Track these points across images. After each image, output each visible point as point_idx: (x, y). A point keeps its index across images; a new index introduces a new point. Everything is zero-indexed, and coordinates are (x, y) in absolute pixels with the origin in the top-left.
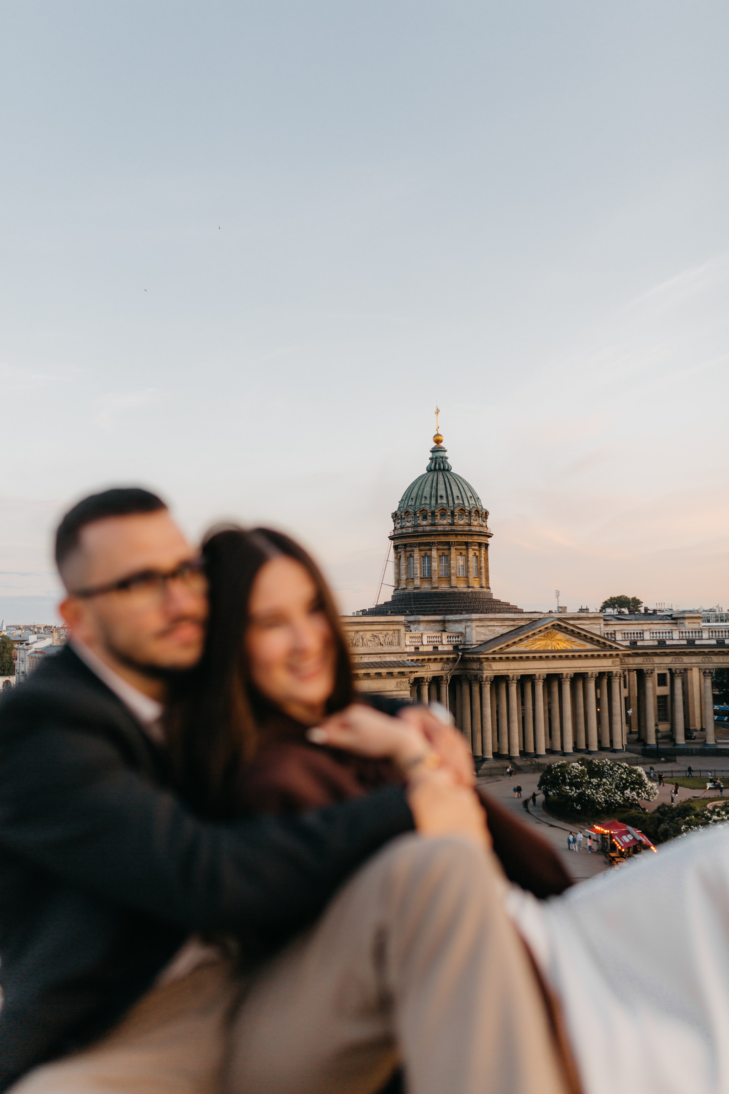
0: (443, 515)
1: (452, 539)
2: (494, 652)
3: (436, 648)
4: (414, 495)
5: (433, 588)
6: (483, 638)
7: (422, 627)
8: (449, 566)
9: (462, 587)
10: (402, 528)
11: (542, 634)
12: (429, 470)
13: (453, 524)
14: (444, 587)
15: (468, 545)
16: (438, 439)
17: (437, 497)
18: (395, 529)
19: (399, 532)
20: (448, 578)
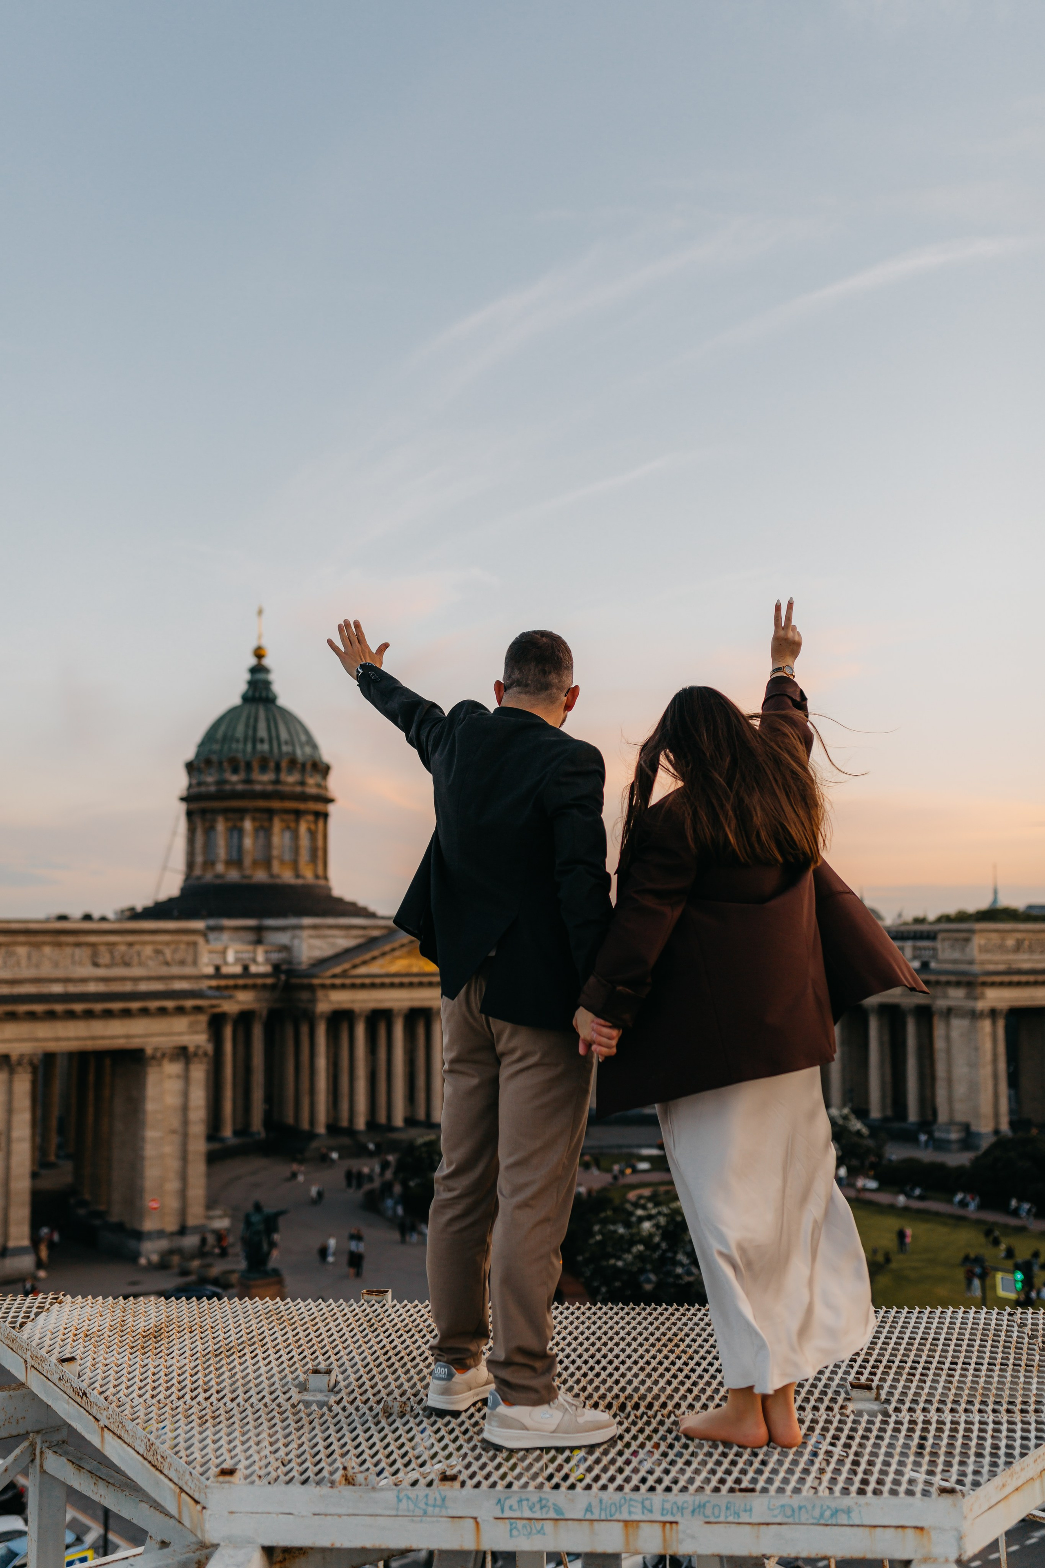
0: (264, 768)
1: (276, 804)
2: (334, 976)
3: (246, 968)
4: (220, 734)
5: (244, 877)
6: (318, 954)
7: (225, 936)
8: (268, 845)
9: (287, 877)
10: (200, 784)
11: (405, 950)
12: (246, 698)
13: (277, 782)
14: (260, 876)
15: (298, 814)
16: (259, 654)
17: (255, 740)
18: (190, 786)
19: (195, 790)
20: (267, 863)
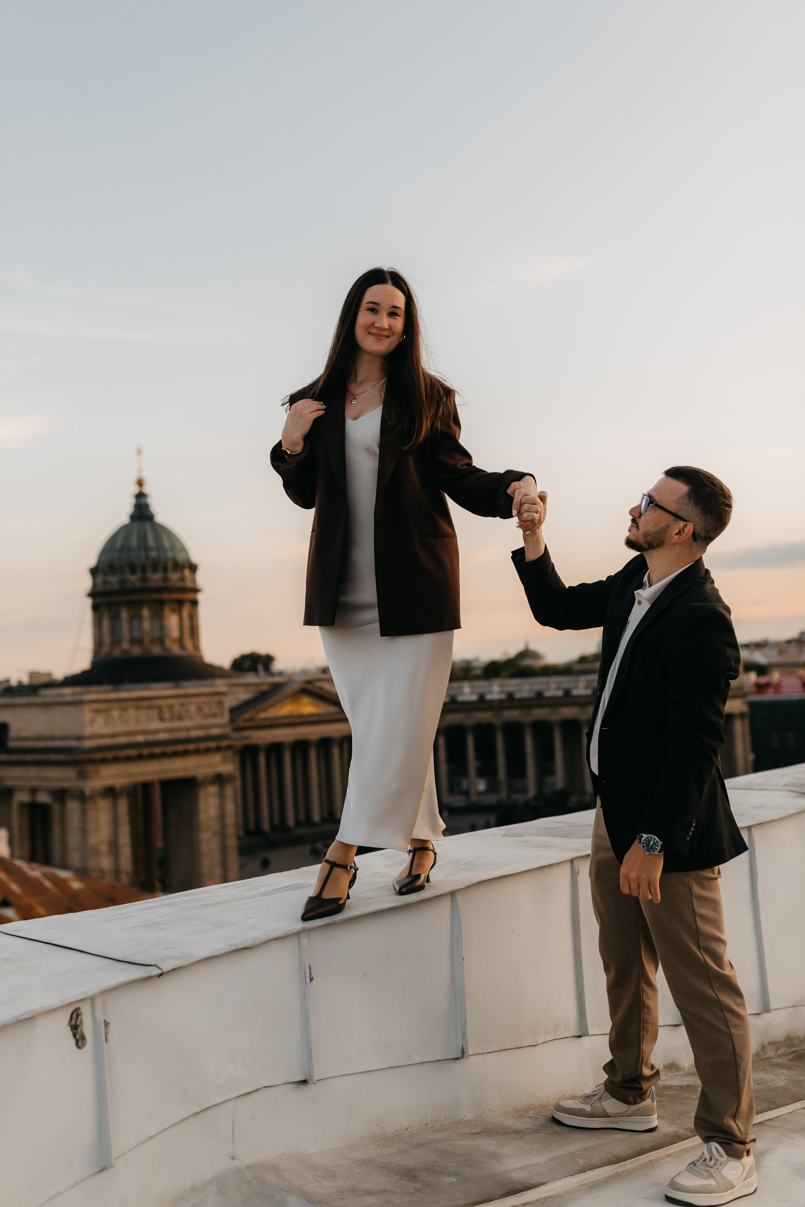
0: (155, 570)
1: (165, 596)
2: (247, 721)
4: (118, 545)
5: (144, 652)
8: (162, 627)
9: (176, 650)
10: (104, 583)
11: (289, 699)
12: (134, 518)
14: (157, 650)
15: (180, 603)
16: (140, 483)
17: (147, 549)
18: (95, 585)
19: (100, 588)
20: (161, 640)
